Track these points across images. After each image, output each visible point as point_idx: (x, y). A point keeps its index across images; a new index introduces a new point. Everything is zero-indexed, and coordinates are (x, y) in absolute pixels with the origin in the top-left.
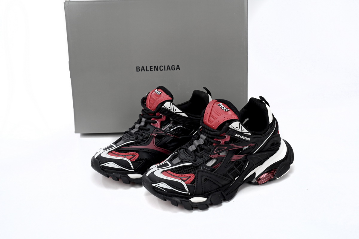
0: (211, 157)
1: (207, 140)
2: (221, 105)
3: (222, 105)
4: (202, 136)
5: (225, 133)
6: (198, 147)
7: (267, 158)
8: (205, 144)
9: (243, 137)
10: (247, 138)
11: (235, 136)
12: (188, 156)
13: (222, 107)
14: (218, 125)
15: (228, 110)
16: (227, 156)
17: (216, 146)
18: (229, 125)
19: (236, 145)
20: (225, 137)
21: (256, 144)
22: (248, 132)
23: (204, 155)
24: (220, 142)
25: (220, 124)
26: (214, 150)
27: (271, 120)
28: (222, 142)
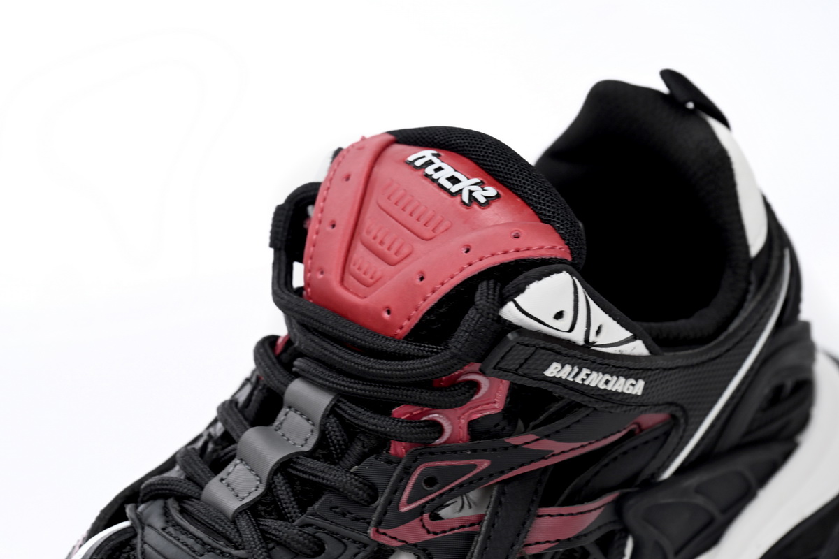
0: (380, 545)
1: (340, 419)
2: (430, 163)
3: (438, 163)
4: (298, 389)
5: (477, 366)
6: (279, 479)
7: (746, 495)
8: (324, 449)
9: (596, 380)
10: (622, 380)
11: (548, 373)
12: (213, 549)
13: (442, 177)
14: (425, 306)
15: (491, 191)
16: (491, 525)
17: (415, 460)
18: (503, 303)
19: (547, 436)
20: (475, 386)
21: (679, 414)
22: (628, 334)
23: (330, 533)
24: (438, 428)
25: (434, 298)
26: (397, 489)
27: (756, 239)
28: (452, 424)
